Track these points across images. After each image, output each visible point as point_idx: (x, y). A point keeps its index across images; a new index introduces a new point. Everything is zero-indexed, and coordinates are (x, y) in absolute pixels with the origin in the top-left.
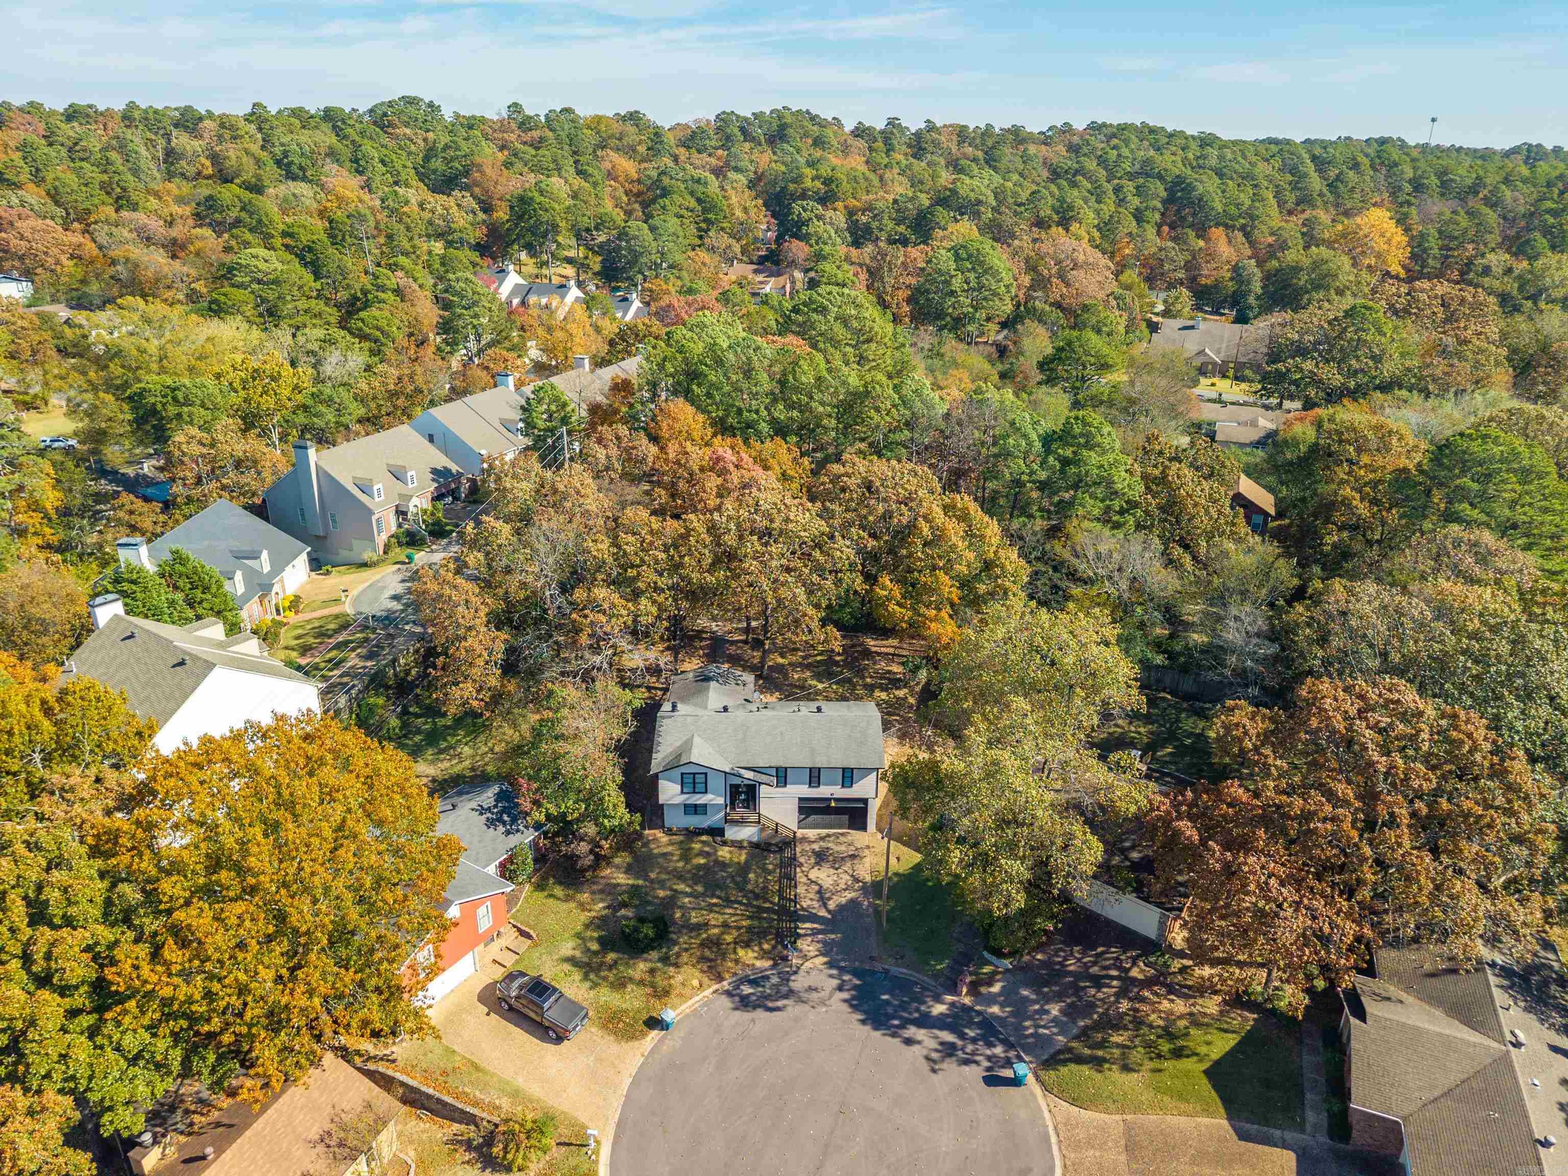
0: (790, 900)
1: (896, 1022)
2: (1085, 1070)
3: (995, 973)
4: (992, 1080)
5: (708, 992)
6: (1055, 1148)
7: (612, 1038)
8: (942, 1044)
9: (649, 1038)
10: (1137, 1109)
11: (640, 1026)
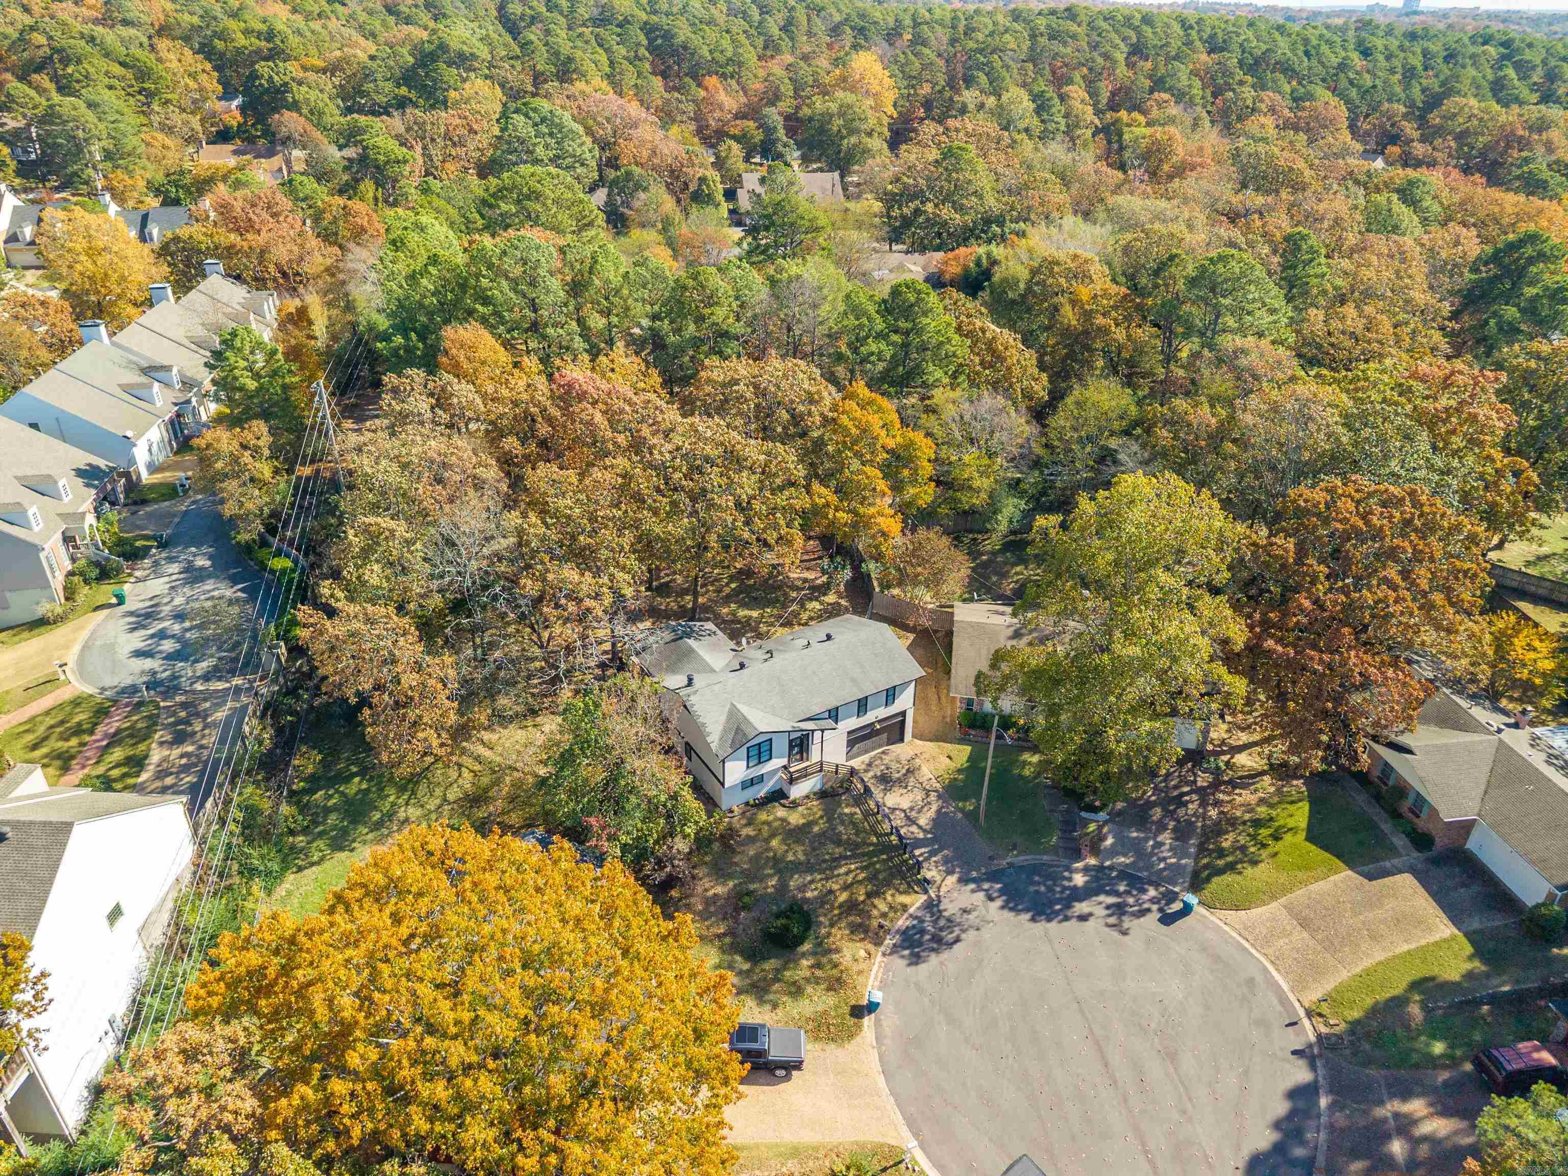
0: (887, 835)
1: (1058, 907)
2: (1228, 878)
3: (1100, 828)
4: (1167, 919)
5: (879, 958)
6: (1253, 951)
7: (833, 1046)
8: (1108, 907)
9: (865, 1028)
10: (1285, 890)
11: (852, 1021)
